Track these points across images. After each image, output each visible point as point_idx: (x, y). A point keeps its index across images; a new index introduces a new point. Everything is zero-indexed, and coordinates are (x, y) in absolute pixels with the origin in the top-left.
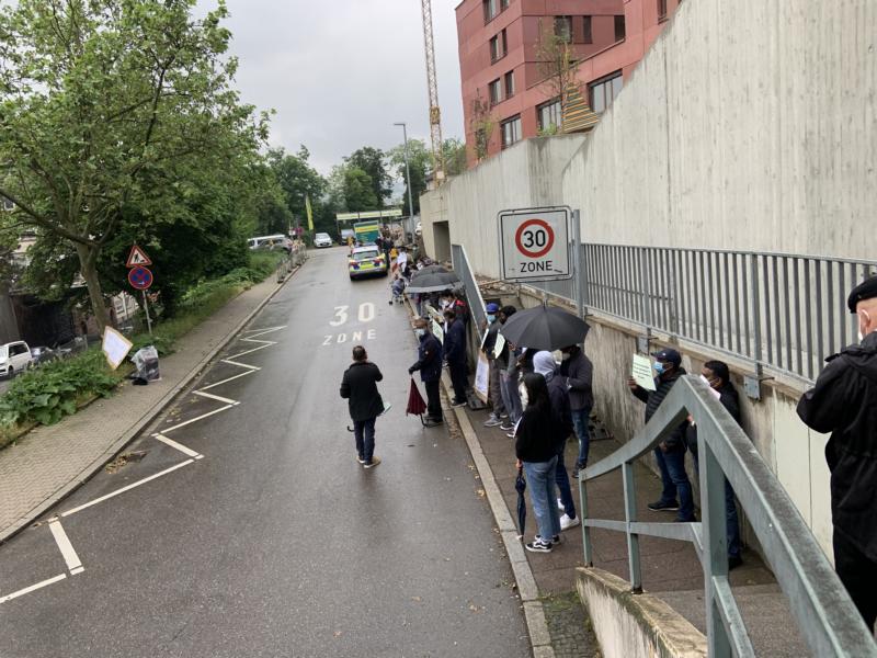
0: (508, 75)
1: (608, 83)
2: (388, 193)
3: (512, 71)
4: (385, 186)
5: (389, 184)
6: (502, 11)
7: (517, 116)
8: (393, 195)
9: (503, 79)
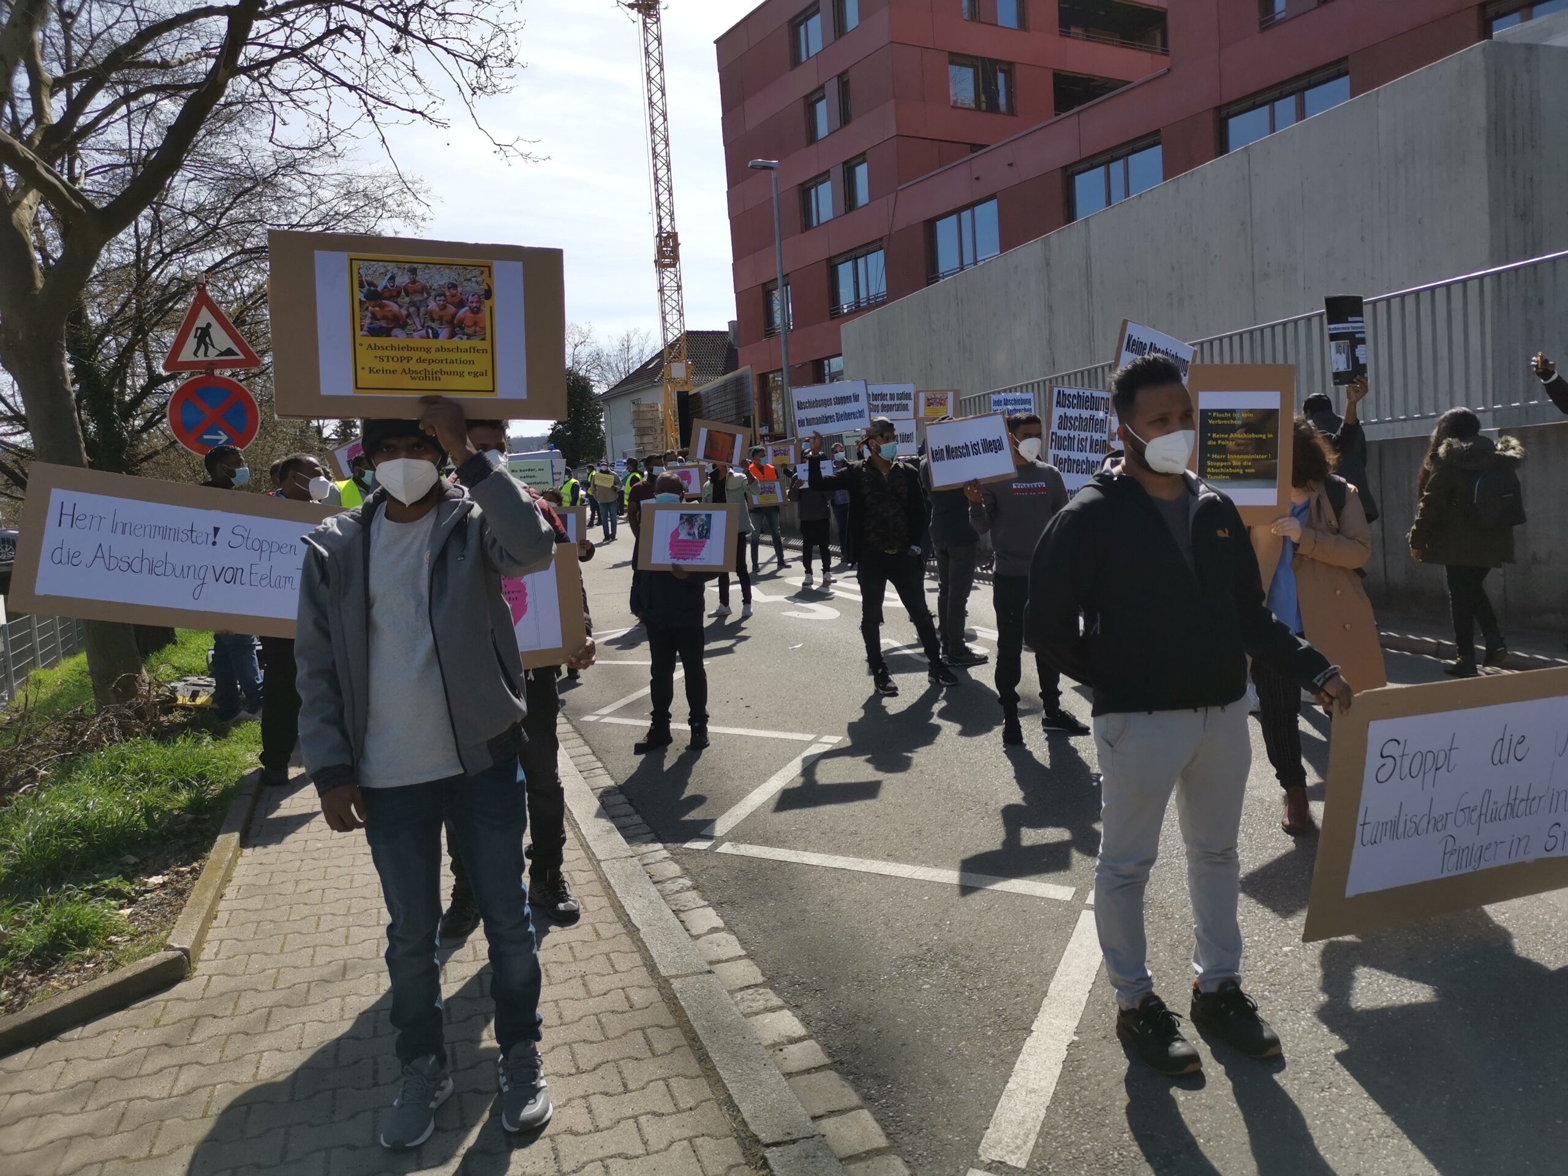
0: (849, 167)
1: (1117, 167)
3: (861, 158)
6: (838, 38)
9: (838, 173)
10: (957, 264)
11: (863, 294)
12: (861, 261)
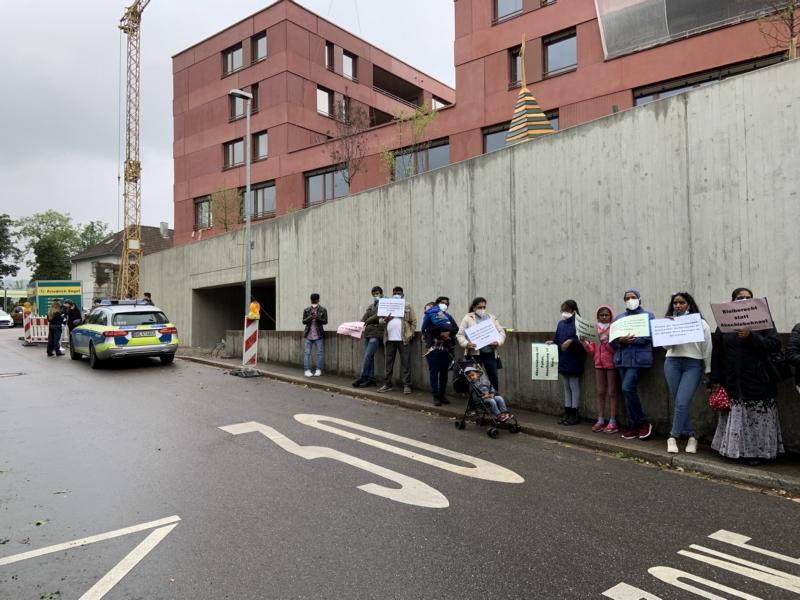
0: (255, 136)
2: (13, 270)
3: (265, 132)
4: (9, 261)
5: (17, 258)
6: (253, 64)
7: (271, 183)
8: (19, 272)
10: (321, 198)
11: (260, 210)
12: (260, 192)
